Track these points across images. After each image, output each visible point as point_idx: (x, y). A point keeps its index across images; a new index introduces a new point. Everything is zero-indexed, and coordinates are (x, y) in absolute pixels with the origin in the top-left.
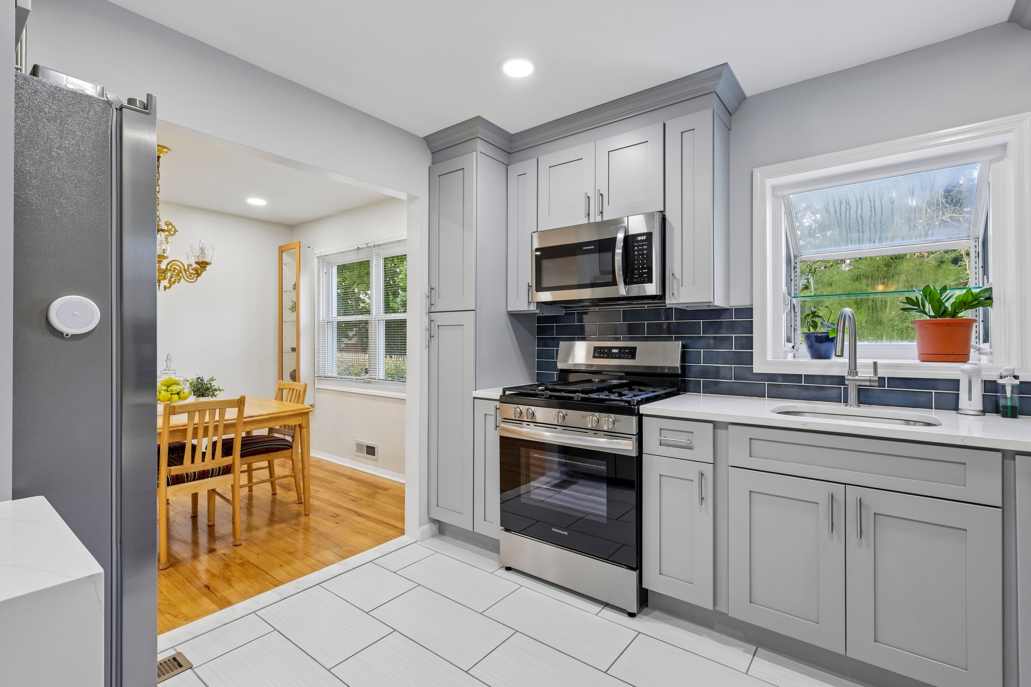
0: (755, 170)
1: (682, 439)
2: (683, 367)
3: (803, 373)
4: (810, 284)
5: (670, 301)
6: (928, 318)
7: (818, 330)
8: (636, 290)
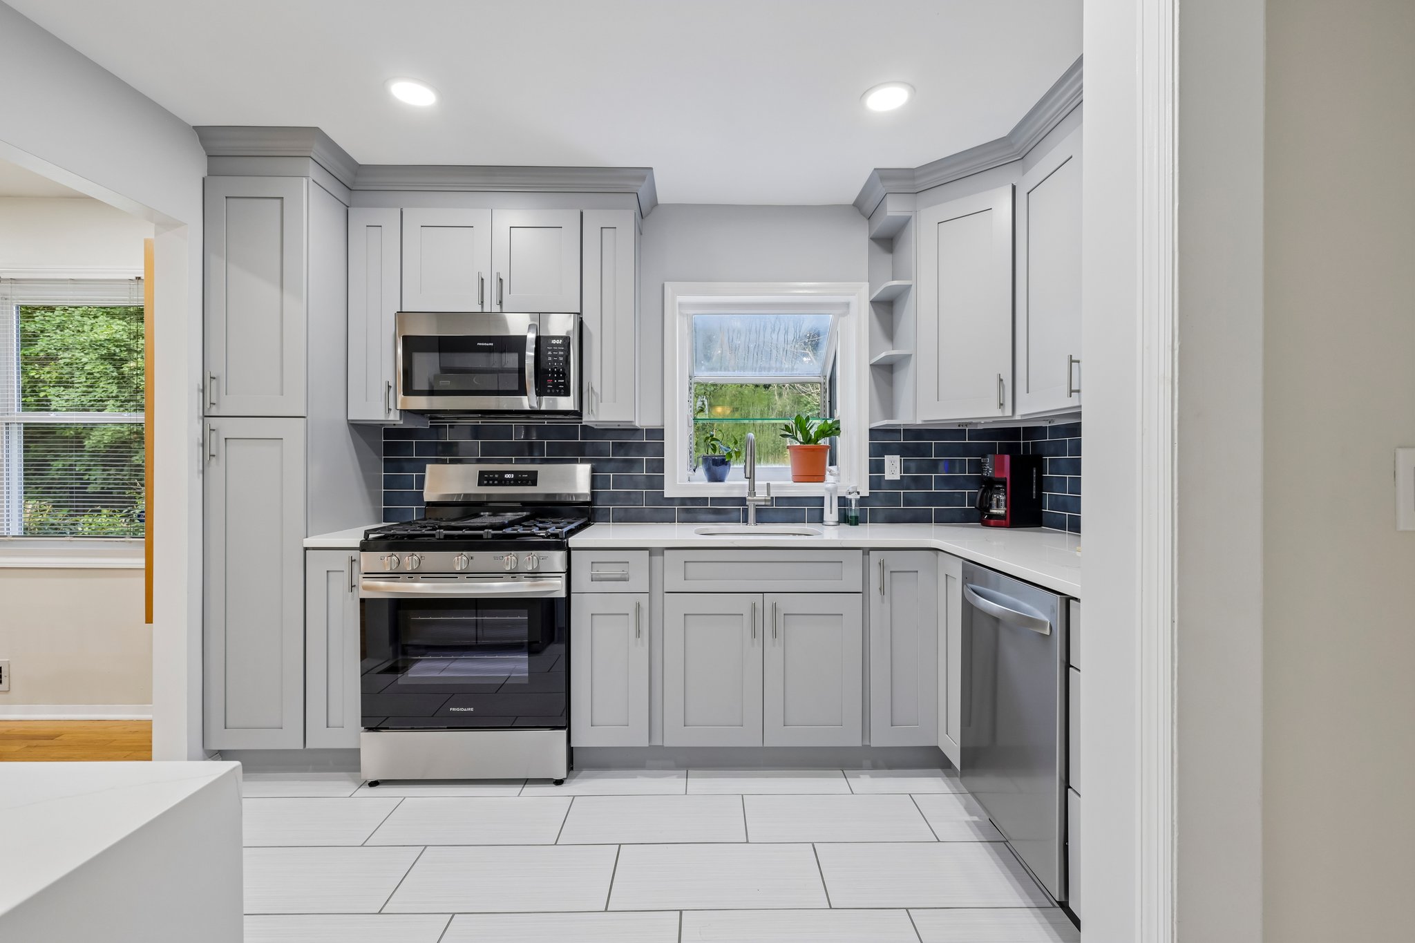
0: (667, 284)
1: (616, 571)
2: (593, 494)
3: (709, 496)
4: (705, 406)
5: (587, 419)
6: (799, 444)
7: (717, 454)
8: (546, 403)
